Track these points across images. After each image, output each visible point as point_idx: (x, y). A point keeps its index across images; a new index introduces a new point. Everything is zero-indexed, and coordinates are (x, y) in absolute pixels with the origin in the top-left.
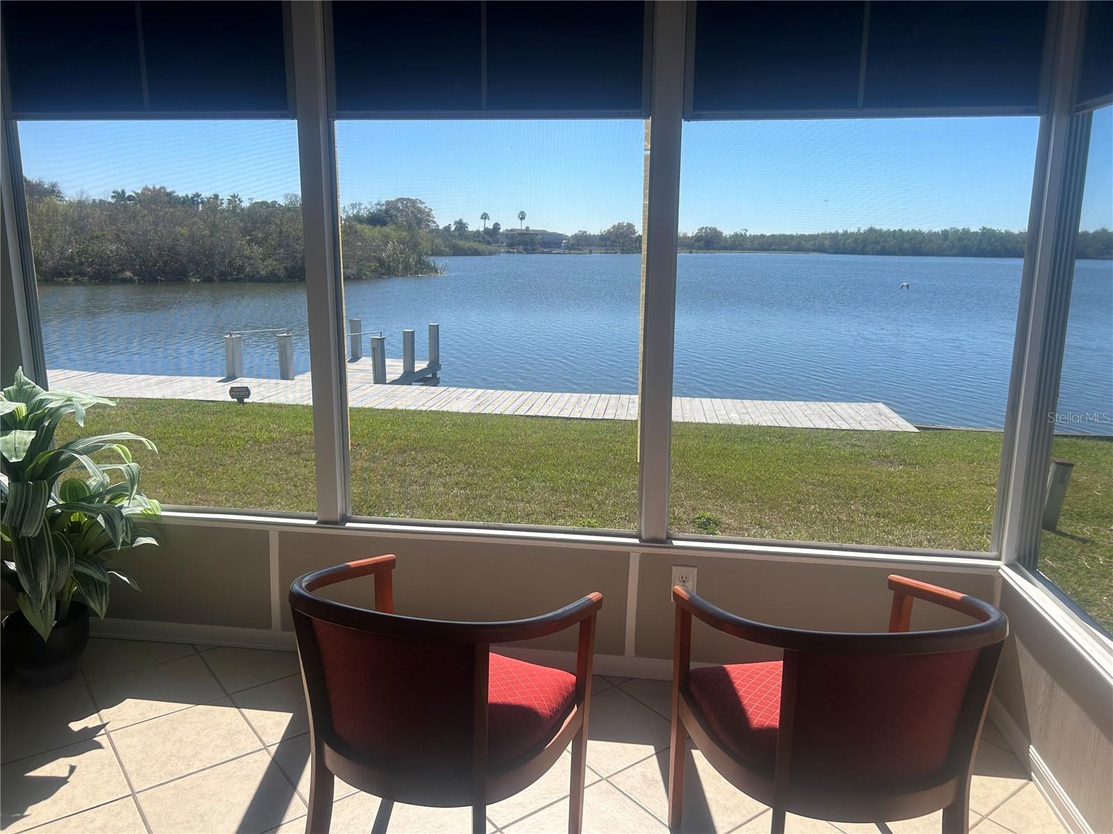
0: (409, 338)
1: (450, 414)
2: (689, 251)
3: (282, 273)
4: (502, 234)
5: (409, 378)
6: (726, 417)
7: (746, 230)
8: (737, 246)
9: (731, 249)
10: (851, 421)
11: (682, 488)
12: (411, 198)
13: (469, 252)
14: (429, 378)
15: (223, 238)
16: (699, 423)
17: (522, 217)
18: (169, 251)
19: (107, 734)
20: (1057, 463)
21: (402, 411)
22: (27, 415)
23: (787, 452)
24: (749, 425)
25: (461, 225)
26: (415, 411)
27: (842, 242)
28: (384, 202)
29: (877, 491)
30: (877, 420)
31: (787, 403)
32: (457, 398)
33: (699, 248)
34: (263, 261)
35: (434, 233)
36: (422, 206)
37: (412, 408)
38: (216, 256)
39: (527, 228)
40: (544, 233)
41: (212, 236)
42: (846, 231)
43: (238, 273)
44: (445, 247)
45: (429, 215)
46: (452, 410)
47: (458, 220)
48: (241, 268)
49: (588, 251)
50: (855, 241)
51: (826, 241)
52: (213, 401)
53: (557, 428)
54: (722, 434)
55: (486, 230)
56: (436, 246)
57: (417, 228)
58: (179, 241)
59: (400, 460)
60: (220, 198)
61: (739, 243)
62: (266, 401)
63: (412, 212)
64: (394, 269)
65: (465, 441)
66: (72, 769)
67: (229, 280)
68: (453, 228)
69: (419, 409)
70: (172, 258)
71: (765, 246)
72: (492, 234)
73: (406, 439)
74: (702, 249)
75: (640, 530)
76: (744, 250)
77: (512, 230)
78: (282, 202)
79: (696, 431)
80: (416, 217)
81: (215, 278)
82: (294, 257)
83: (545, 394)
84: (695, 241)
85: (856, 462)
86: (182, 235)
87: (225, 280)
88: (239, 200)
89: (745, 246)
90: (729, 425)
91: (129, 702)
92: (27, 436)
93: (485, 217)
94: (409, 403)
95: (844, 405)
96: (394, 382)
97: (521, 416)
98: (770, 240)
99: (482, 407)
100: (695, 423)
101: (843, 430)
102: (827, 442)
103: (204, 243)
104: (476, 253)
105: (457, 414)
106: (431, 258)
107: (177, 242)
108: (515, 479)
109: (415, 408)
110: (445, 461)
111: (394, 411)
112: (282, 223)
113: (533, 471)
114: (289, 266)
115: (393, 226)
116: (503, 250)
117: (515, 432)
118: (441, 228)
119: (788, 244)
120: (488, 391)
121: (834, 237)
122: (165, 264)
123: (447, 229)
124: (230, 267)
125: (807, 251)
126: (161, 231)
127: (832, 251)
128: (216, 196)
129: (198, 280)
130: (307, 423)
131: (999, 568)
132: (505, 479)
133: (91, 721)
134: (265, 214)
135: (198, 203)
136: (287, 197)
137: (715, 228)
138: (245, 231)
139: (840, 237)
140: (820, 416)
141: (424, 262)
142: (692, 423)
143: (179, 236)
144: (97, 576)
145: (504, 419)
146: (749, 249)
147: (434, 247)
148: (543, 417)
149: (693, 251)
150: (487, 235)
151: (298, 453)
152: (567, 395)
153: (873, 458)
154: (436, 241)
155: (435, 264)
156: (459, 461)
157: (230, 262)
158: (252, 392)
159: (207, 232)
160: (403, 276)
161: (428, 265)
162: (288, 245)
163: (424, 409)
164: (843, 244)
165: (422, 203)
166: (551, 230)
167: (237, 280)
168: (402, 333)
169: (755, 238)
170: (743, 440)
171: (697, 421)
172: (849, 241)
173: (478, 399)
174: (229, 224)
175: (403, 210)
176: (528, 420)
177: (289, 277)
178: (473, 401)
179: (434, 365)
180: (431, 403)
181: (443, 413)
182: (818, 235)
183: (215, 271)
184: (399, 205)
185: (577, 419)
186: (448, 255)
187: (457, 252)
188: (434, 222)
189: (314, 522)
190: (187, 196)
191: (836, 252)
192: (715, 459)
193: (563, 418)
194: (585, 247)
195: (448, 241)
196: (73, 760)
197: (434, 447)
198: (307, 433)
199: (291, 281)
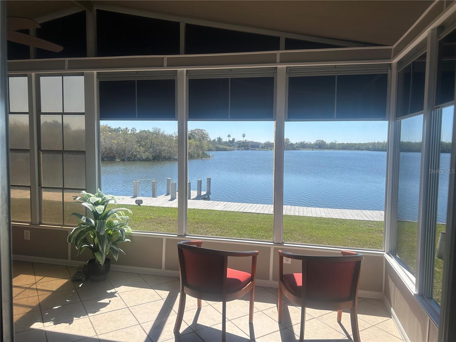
0: (200, 183)
1: (214, 211)
2: (312, 149)
3: (151, 158)
4: (236, 143)
5: (199, 197)
6: (320, 215)
7: (336, 141)
8: (332, 148)
9: (330, 149)
10: (369, 217)
11: (300, 239)
12: (200, 129)
13: (222, 150)
14: (206, 198)
15: (129, 144)
16: (309, 217)
17: (244, 136)
18: (109, 149)
19: (118, 294)
20: (442, 233)
21: (197, 209)
22: (102, 201)
23: (342, 228)
24: (328, 218)
25: (220, 139)
26: (202, 209)
27: (377, 147)
28: (190, 130)
29: (375, 243)
30: (380, 217)
31: (345, 210)
32: (217, 205)
33: (316, 148)
34: (144, 153)
35: (209, 142)
36: (205, 132)
37: (201, 208)
38: (126, 151)
39: (246, 140)
40: (252, 142)
41: (125, 143)
42: (379, 142)
43: (134, 158)
44: (213, 148)
45: (207, 135)
46: (215, 209)
47: (219, 137)
48: (136, 156)
49: (270, 149)
50: (383, 146)
51: (370, 145)
52: (129, 205)
53: (254, 217)
54: (317, 221)
55: (230, 141)
56: (210, 147)
57: (203, 140)
58: (113, 145)
59: (196, 226)
60: (128, 129)
61: (333, 147)
62: (148, 205)
63: (201, 134)
64: (193, 156)
65: (220, 220)
66: (110, 301)
67: (131, 160)
68: (216, 140)
69: (203, 209)
70: (110, 152)
71: (344, 148)
72: (232, 143)
73: (199, 219)
74: (318, 149)
75: (274, 241)
76: (335, 149)
77: (240, 141)
78: (151, 130)
79: (308, 219)
80: (202, 136)
81: (126, 160)
82: (156, 152)
83: (250, 204)
84: (315, 145)
85: (369, 232)
86: (114, 143)
87: (129, 160)
88: (135, 129)
89: (336, 148)
90: (321, 218)
91: (122, 287)
92: (103, 207)
93: (229, 136)
94: (199, 206)
95: (368, 211)
96: (194, 199)
97: (241, 212)
98: (346, 145)
99: (227, 208)
100: (308, 217)
101: (366, 221)
102: (358, 225)
103: (122, 146)
104: (225, 150)
105: (217, 211)
106: (208, 152)
107: (112, 146)
108: (238, 234)
109: (202, 208)
110: (212, 227)
111: (194, 209)
112: (152, 139)
113: (244, 231)
114: (154, 155)
115: (194, 140)
116: (236, 149)
117: (238, 217)
118: (212, 140)
119: (354, 147)
120: (229, 203)
121: (374, 144)
122: (108, 154)
123: (214, 140)
124: (131, 155)
125: (362, 150)
126: (107, 142)
127: (373, 150)
128: (127, 128)
129: (119, 160)
130: (163, 213)
131: (384, 254)
132: (234, 234)
133: (113, 291)
134: (146, 136)
135: (120, 131)
136: (153, 128)
137: (323, 141)
138: (138, 142)
139: (376, 145)
140: (358, 215)
141: (205, 153)
142: (306, 216)
143: (113, 143)
144: (116, 248)
145: (234, 213)
146: (338, 149)
147: (209, 147)
148: (249, 213)
149: (314, 149)
150: (230, 143)
151: (160, 223)
152: (259, 205)
153: (376, 231)
154: (210, 145)
155: (209, 154)
156: (218, 227)
157: (132, 153)
158: (143, 202)
159: (124, 142)
160: (197, 159)
161: (207, 155)
162: (154, 147)
163: (205, 209)
164: (378, 147)
165: (205, 131)
166: (255, 141)
167: (134, 160)
168: (197, 181)
169: (339, 144)
170: (326, 223)
171: (308, 216)
172: (380, 146)
173: (225, 205)
174: (132, 139)
175: (197, 134)
176: (244, 214)
177: (153, 159)
178: (223, 206)
179: (209, 193)
180: (207, 207)
181: (212, 210)
182: (367, 143)
183: (126, 157)
184: (196, 131)
185: (262, 214)
186: (214, 151)
187: (218, 149)
188: (209, 138)
189: (176, 236)
190: (116, 128)
191: (375, 150)
192: (314, 230)
193: (257, 213)
194: (269, 148)
195: (214, 145)
196: (110, 299)
197: (209, 222)
198: (163, 216)
199: (154, 161)
